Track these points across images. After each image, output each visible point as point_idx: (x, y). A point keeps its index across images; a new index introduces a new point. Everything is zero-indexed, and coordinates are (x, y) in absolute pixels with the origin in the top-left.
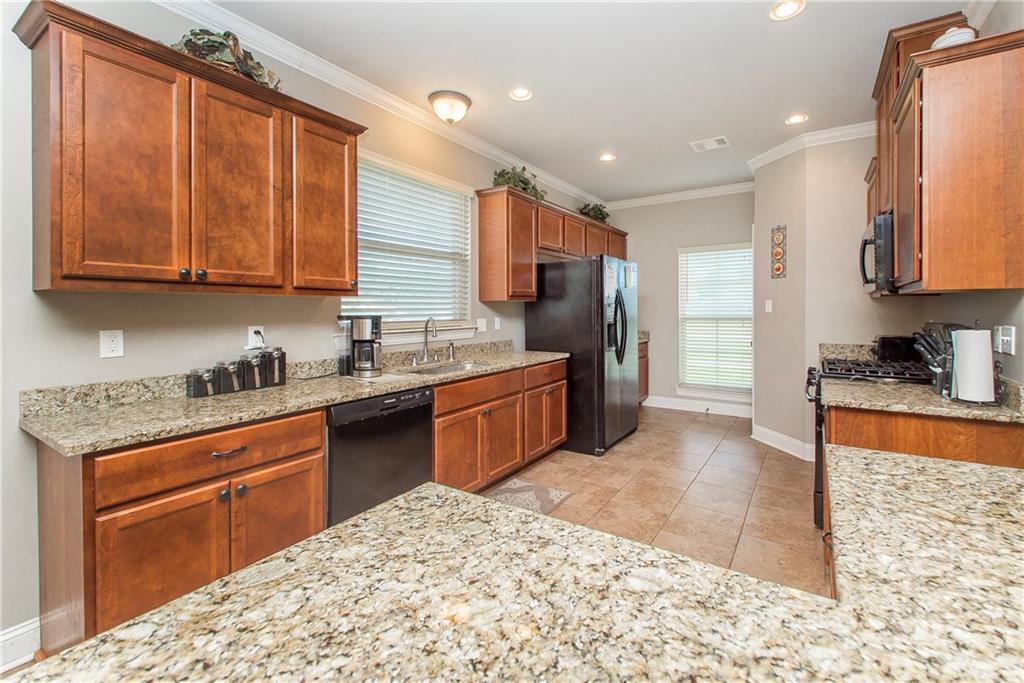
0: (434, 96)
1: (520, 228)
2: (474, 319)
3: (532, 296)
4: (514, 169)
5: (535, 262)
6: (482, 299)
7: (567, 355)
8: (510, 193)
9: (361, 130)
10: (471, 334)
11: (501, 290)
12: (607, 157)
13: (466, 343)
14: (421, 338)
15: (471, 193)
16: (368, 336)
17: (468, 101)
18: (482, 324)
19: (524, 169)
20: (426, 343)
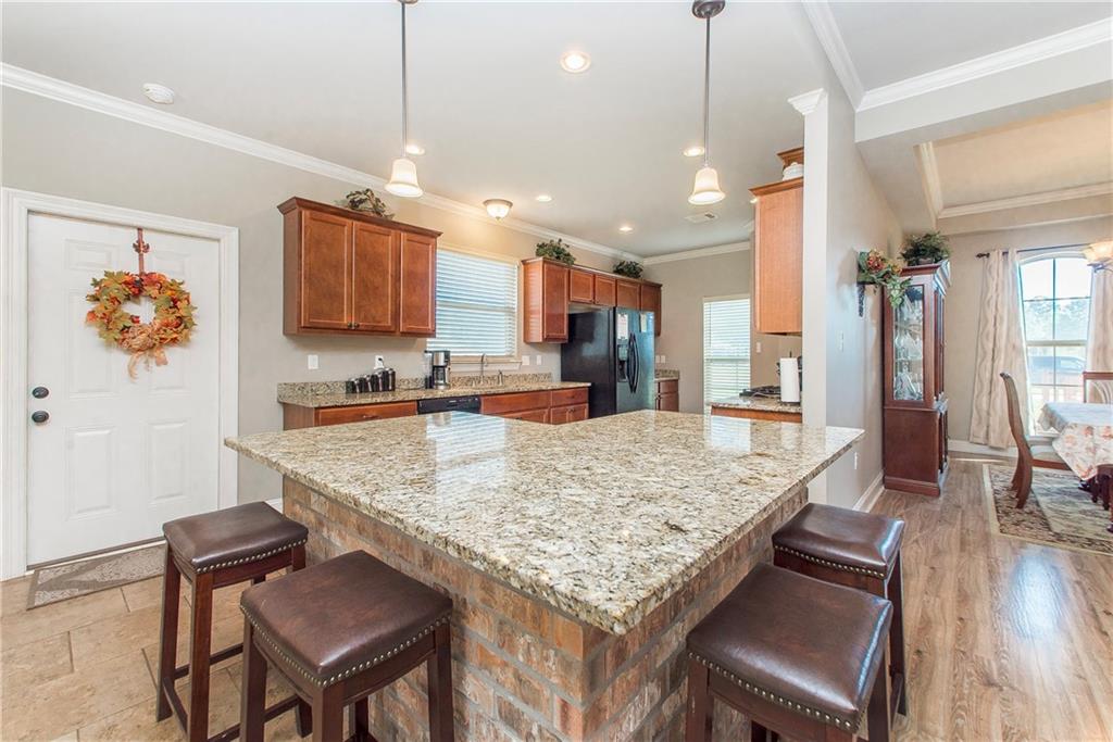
0: (487, 202)
1: (553, 286)
2: (519, 356)
3: (564, 339)
4: (552, 241)
5: (566, 312)
6: (525, 341)
7: (589, 384)
8: (544, 262)
9: (439, 234)
10: (516, 367)
11: (537, 334)
12: (625, 229)
13: (513, 373)
14: (478, 368)
15: (518, 262)
16: (442, 363)
17: (510, 204)
18: (526, 360)
19: (560, 240)
20: (482, 372)
